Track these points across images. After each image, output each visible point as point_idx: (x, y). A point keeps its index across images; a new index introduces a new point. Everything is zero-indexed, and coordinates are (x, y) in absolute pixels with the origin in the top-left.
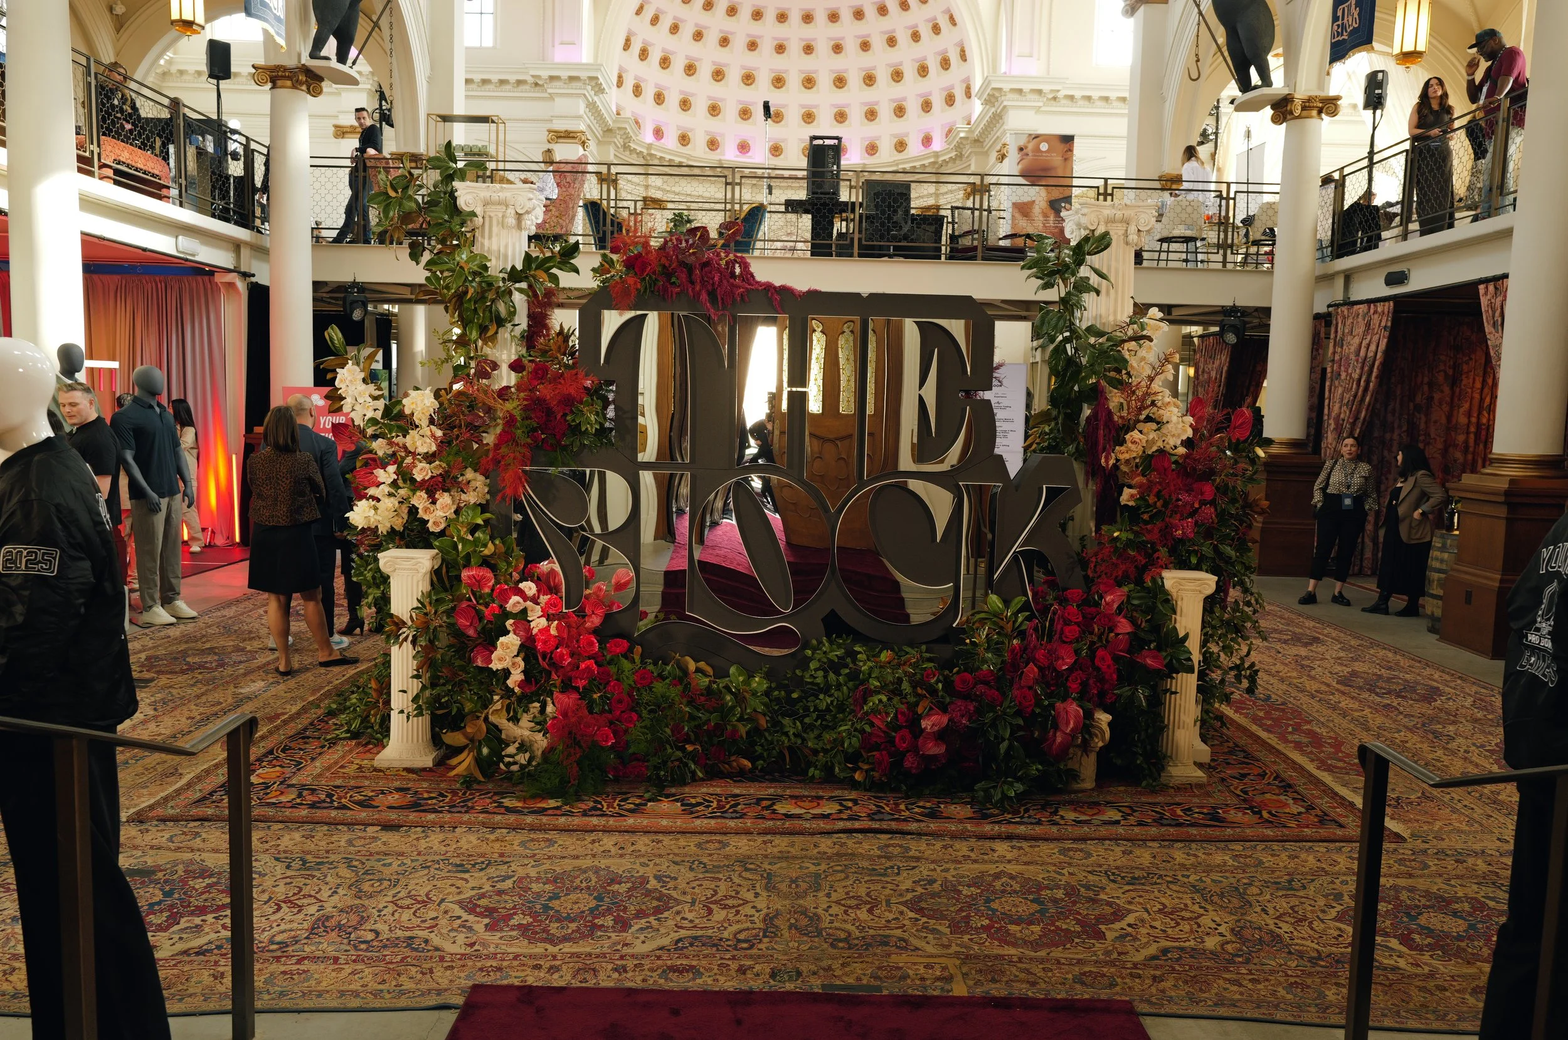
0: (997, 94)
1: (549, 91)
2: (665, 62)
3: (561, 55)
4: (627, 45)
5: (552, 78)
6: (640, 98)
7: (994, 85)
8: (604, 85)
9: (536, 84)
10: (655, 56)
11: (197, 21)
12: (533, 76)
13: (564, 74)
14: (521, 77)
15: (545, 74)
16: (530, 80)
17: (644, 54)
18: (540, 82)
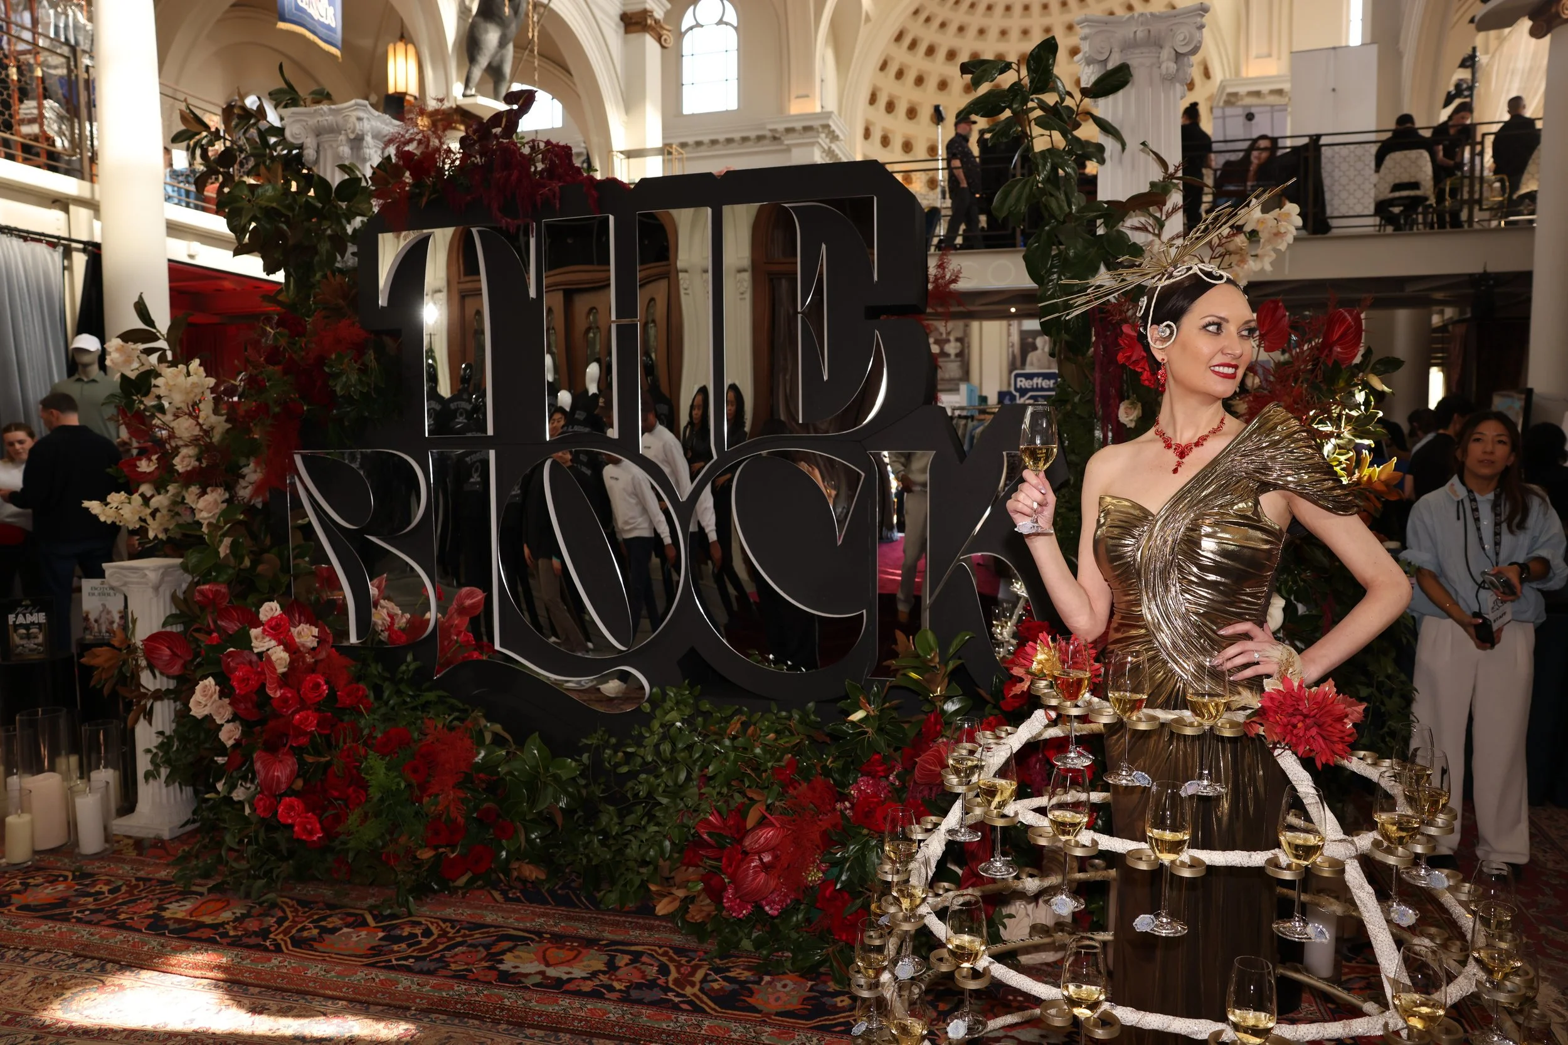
0: (1233, 99)
1: (786, 142)
2: (912, 113)
3: (796, 108)
4: (873, 100)
5: (789, 130)
6: (889, 148)
7: (1230, 90)
8: (838, 132)
9: (775, 138)
10: (902, 109)
11: (410, 92)
12: (771, 130)
13: (798, 125)
14: (761, 133)
15: (781, 127)
16: (768, 134)
17: (890, 107)
18: (777, 135)
